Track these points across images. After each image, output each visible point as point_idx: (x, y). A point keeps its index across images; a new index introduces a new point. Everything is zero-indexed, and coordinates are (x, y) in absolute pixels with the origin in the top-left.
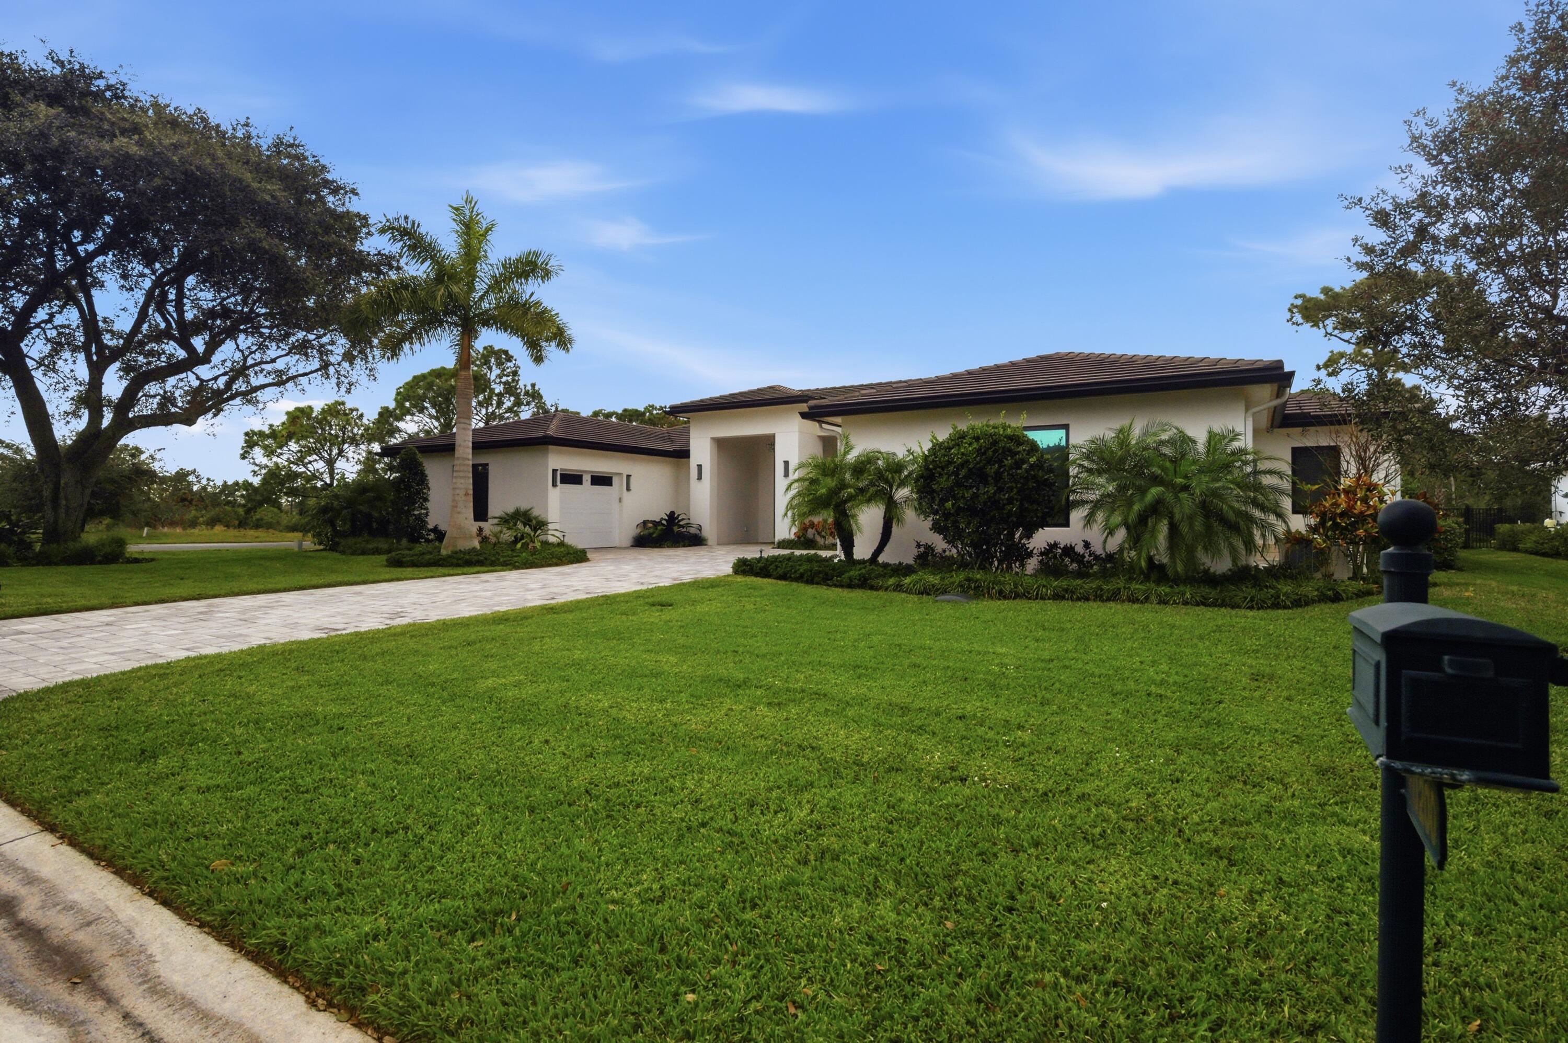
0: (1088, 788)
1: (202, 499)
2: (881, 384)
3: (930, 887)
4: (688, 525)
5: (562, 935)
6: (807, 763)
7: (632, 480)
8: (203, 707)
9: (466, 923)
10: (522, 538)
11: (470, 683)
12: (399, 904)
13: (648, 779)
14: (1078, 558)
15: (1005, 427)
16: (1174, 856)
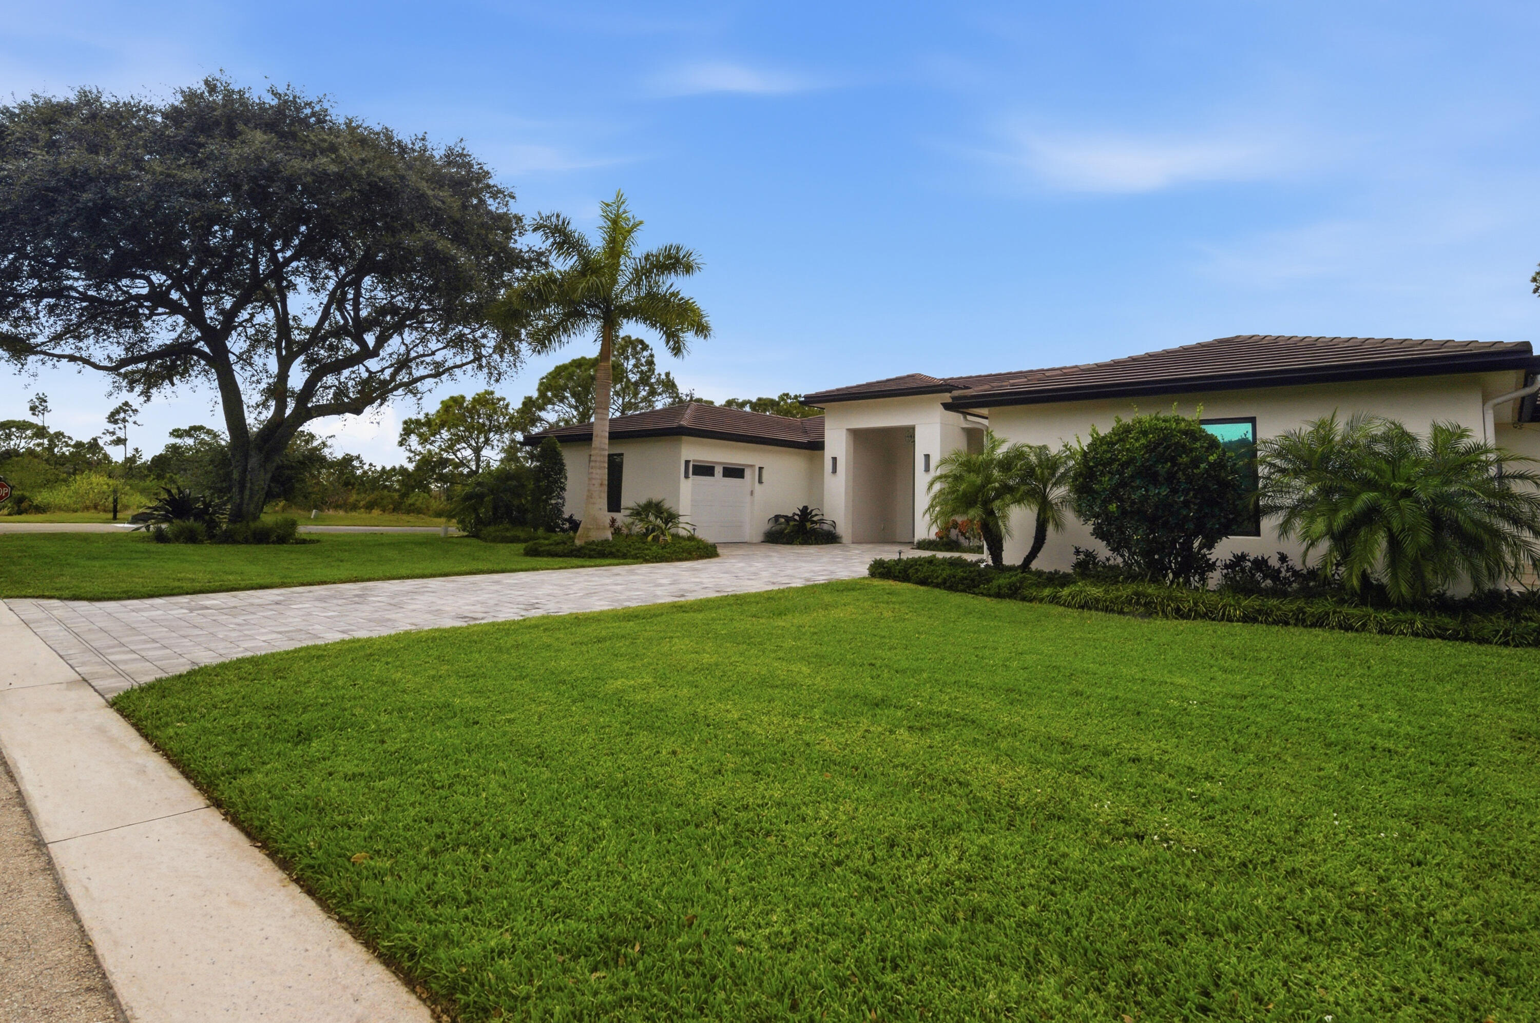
0: (1300, 861)
1: (362, 483)
2: (1032, 371)
3: (1103, 969)
4: (821, 521)
5: (688, 975)
6: (953, 801)
7: (764, 472)
8: (353, 692)
9: (589, 949)
10: (653, 530)
11: (600, 682)
12: (525, 919)
13: (779, 804)
14: (1274, 574)
15: (1178, 421)
16: (1420, 964)
